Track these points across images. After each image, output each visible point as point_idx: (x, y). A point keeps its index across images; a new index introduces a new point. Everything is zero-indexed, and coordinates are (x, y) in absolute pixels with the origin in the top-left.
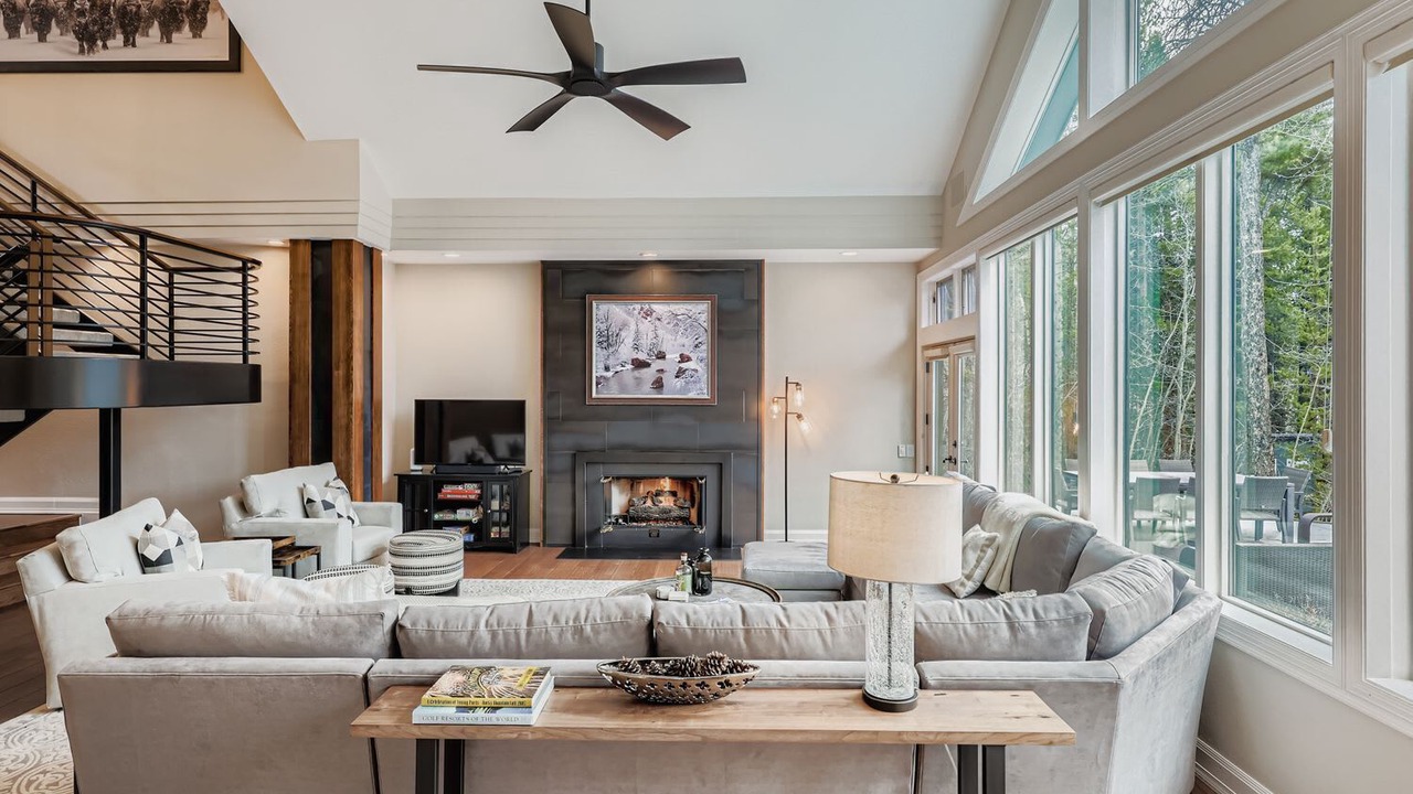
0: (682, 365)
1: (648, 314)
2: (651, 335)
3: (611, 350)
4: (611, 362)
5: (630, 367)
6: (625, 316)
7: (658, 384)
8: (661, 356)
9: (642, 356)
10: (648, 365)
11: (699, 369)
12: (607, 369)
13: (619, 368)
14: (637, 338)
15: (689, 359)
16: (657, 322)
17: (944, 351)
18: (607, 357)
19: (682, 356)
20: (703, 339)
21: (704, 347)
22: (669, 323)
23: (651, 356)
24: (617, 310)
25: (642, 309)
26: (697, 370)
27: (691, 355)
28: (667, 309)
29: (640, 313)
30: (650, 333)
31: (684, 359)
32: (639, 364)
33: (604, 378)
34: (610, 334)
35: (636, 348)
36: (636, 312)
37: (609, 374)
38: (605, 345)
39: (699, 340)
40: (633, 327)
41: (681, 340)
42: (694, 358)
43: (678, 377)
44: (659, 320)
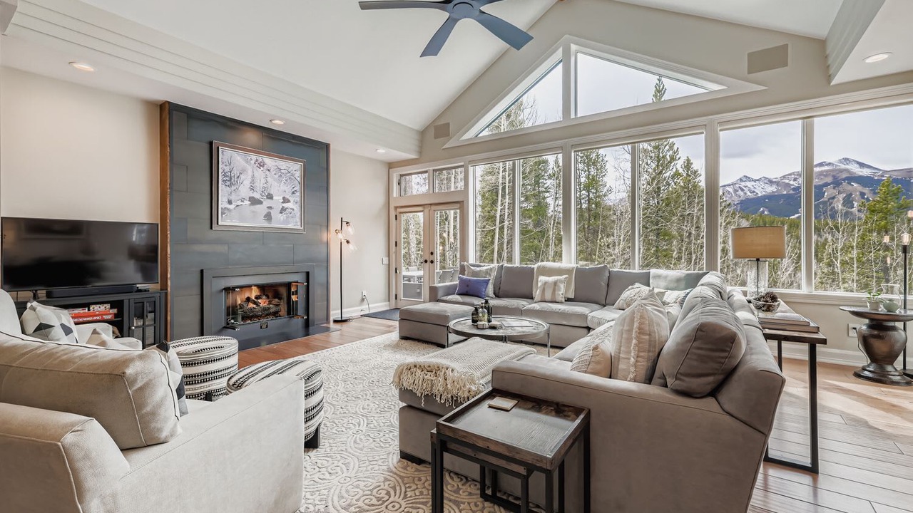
0: (284, 205)
1: (261, 165)
2: (263, 182)
3: (233, 188)
4: (233, 197)
5: (247, 202)
6: (243, 163)
7: (268, 217)
8: (270, 197)
9: (257, 196)
10: (261, 203)
11: (295, 209)
12: (230, 202)
13: (239, 203)
14: (253, 181)
15: (289, 201)
16: (267, 172)
17: (420, 209)
18: (231, 193)
19: (284, 198)
20: (297, 188)
21: (298, 194)
22: (275, 174)
23: (263, 196)
24: (239, 158)
25: (257, 160)
26: (293, 209)
27: (290, 198)
28: (275, 164)
29: (255, 163)
30: (262, 179)
31: (286, 200)
32: (254, 201)
33: (228, 210)
34: (232, 175)
35: (252, 189)
36: (253, 162)
37: (232, 207)
38: (228, 183)
39: (295, 189)
40: (250, 173)
41: (283, 187)
42: (292, 201)
43: (281, 213)
44: (269, 170)
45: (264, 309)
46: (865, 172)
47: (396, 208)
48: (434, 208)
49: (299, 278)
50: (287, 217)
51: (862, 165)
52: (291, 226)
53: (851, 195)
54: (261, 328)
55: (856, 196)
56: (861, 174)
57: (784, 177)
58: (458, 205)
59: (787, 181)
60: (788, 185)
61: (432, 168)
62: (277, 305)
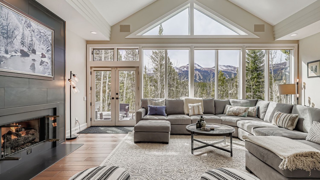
0: (43, 59)
1: (29, 26)
2: (30, 39)
3: (9, 40)
4: (9, 48)
5: (19, 54)
6: (17, 21)
7: (33, 67)
8: (34, 52)
9: (26, 50)
10: (28, 56)
11: (49, 63)
12: (7, 52)
13: (13, 54)
14: (23, 38)
15: (45, 57)
16: (32, 32)
17: (110, 69)
18: (7, 44)
19: (42, 54)
20: (50, 48)
21: (50, 52)
22: (37, 35)
23: (30, 51)
24: (13, 16)
25: (26, 22)
26: (48, 63)
27: (46, 55)
28: (37, 27)
29: (25, 23)
30: (29, 37)
31: (43, 56)
32: (24, 54)
33: (5, 58)
34: (9, 29)
35: (23, 43)
36: (23, 22)
37: (8, 56)
38: (5, 35)
39: (49, 48)
40: (21, 30)
41: (42, 46)
42: (47, 57)
43: (41, 65)
44: (33, 31)
45: (25, 139)
46: (199, 68)
47: (91, 67)
48: (118, 69)
49: (50, 113)
50: (44, 68)
51: (198, 66)
52: (46, 75)
53: (196, 74)
54: (27, 154)
55: (197, 75)
56: (198, 68)
57: (180, 67)
58: (135, 69)
59: (181, 69)
60: (182, 70)
61: (117, 48)
62: (33, 134)
